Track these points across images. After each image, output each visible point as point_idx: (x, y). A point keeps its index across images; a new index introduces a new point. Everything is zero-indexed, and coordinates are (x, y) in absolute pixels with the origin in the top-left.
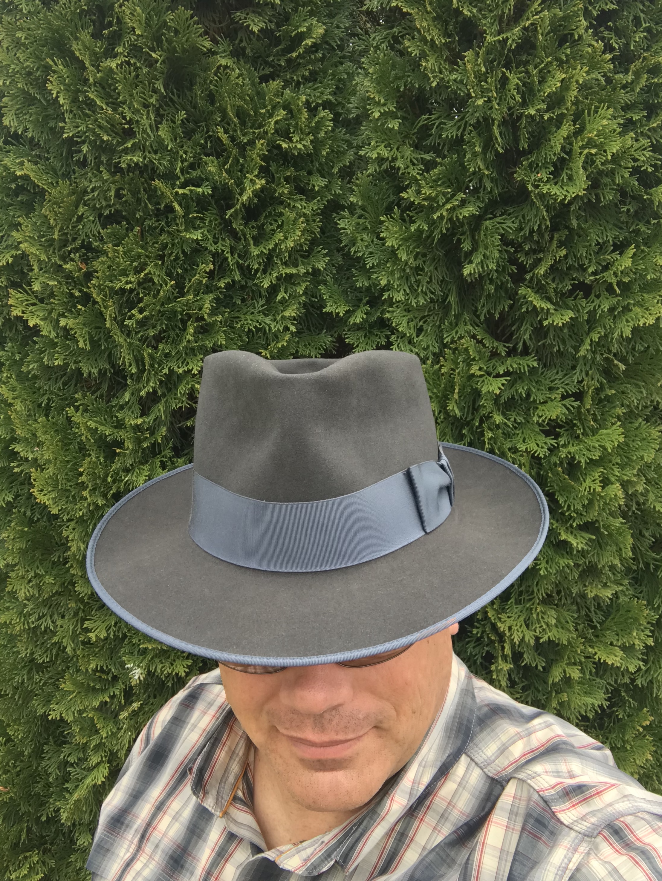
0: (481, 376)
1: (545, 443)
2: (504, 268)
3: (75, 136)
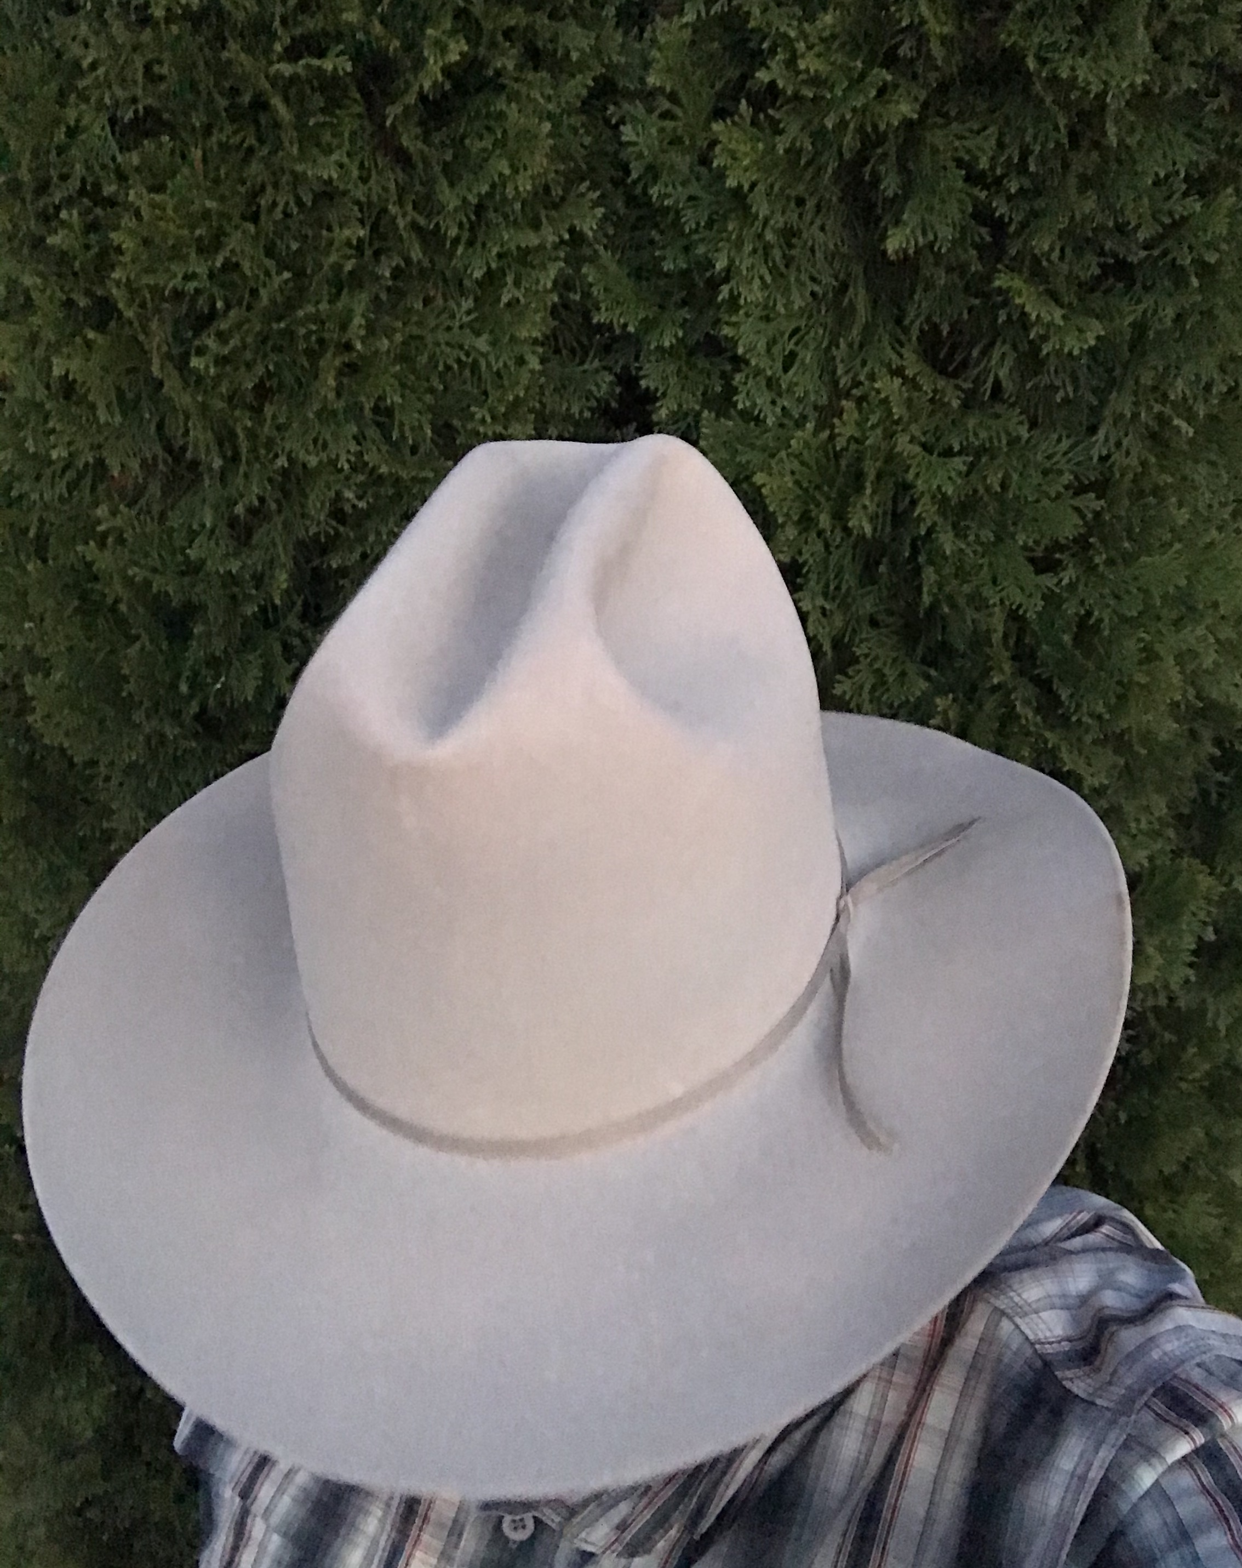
0: (915, 456)
1: (1038, 586)
2: (964, 231)
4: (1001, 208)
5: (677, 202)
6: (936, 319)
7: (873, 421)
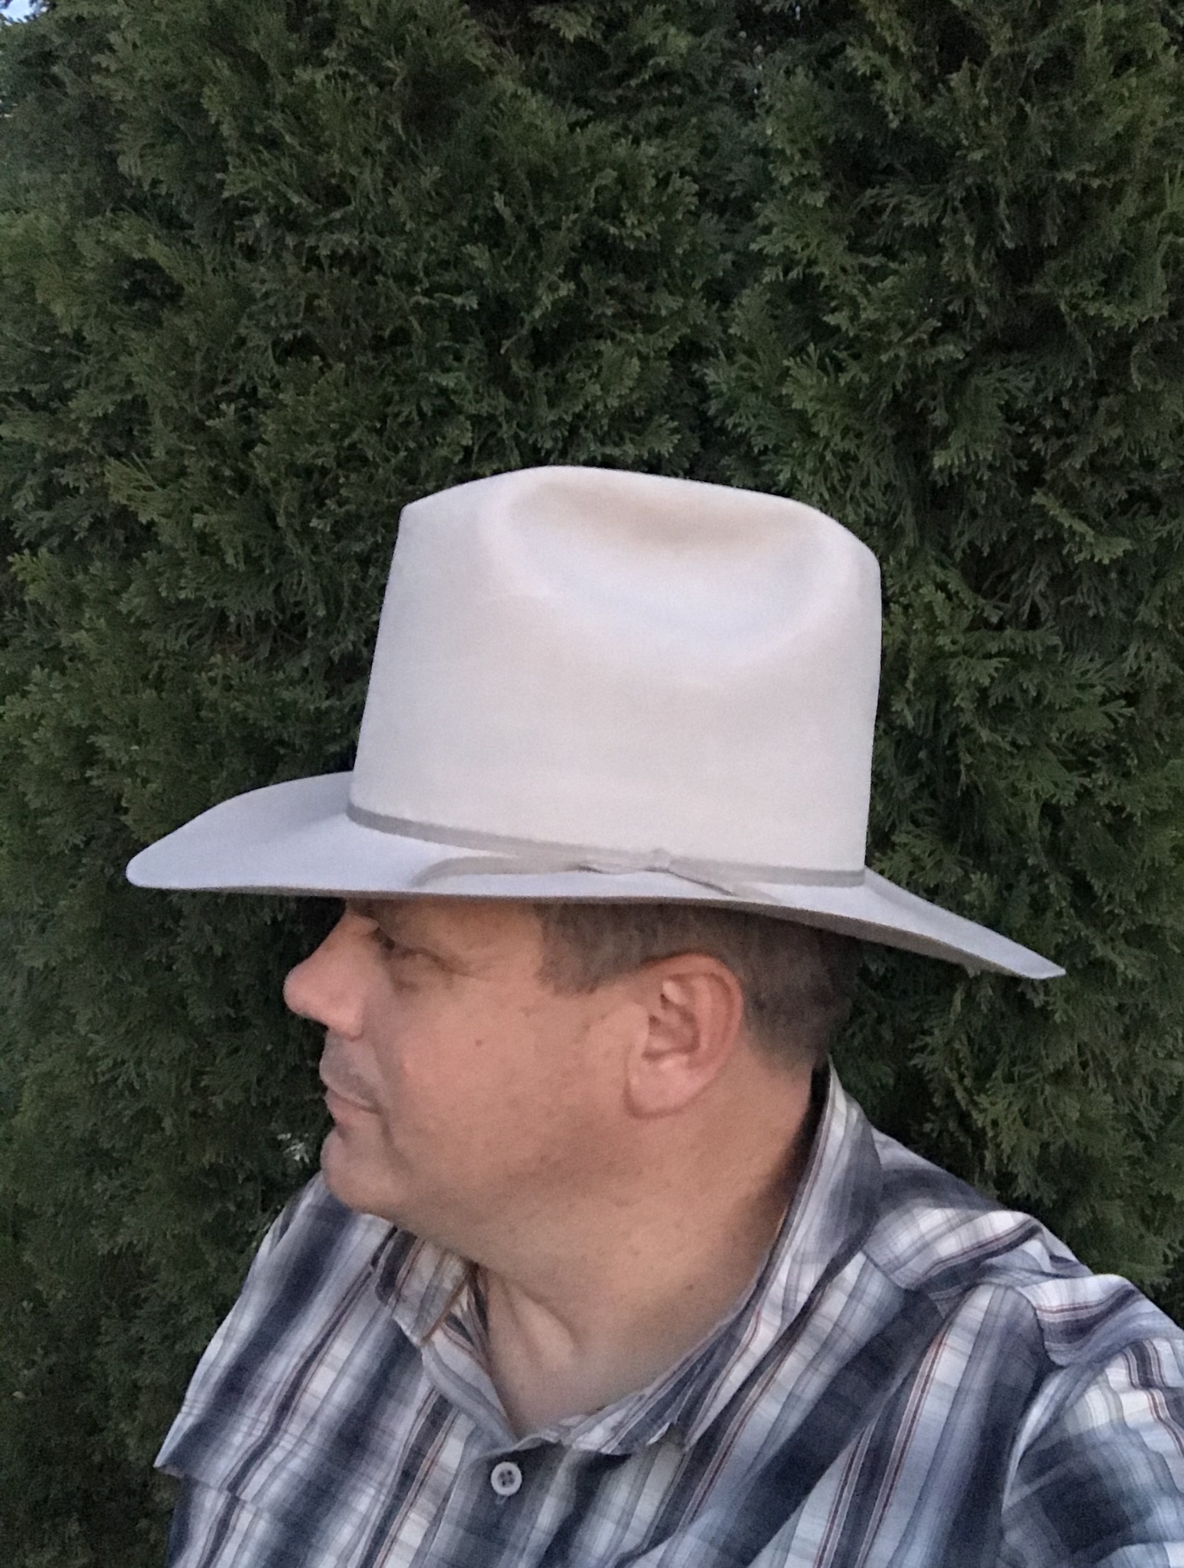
0: (956, 654)
1: (1071, 783)
3: (242, 197)
4: (1037, 443)
5: (749, 429)
6: (978, 543)
7: (917, 625)
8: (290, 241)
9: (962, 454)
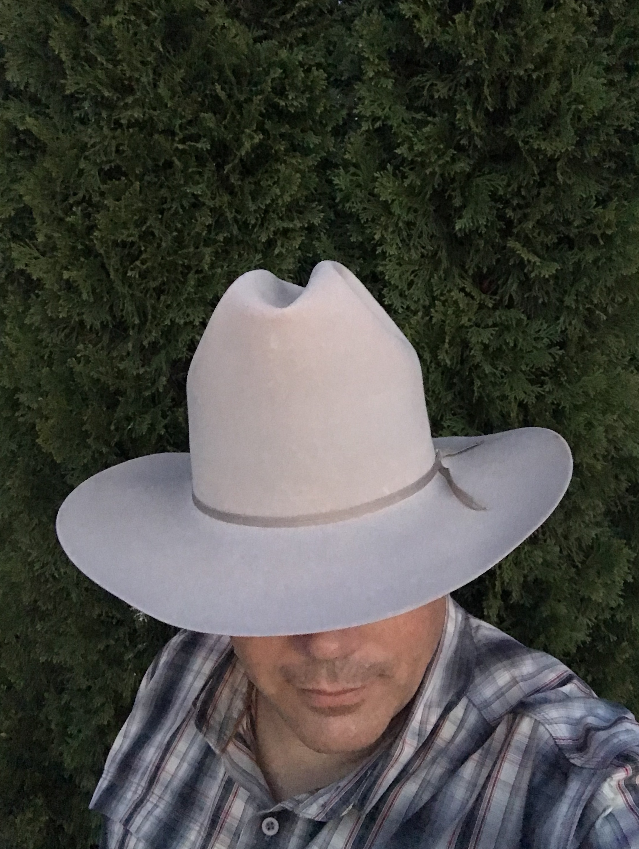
0: (471, 326)
1: (533, 391)
2: (492, 223)
3: (76, 92)
4: (509, 213)
5: (358, 210)
7: (450, 312)
8: (104, 115)
9: (470, 221)
